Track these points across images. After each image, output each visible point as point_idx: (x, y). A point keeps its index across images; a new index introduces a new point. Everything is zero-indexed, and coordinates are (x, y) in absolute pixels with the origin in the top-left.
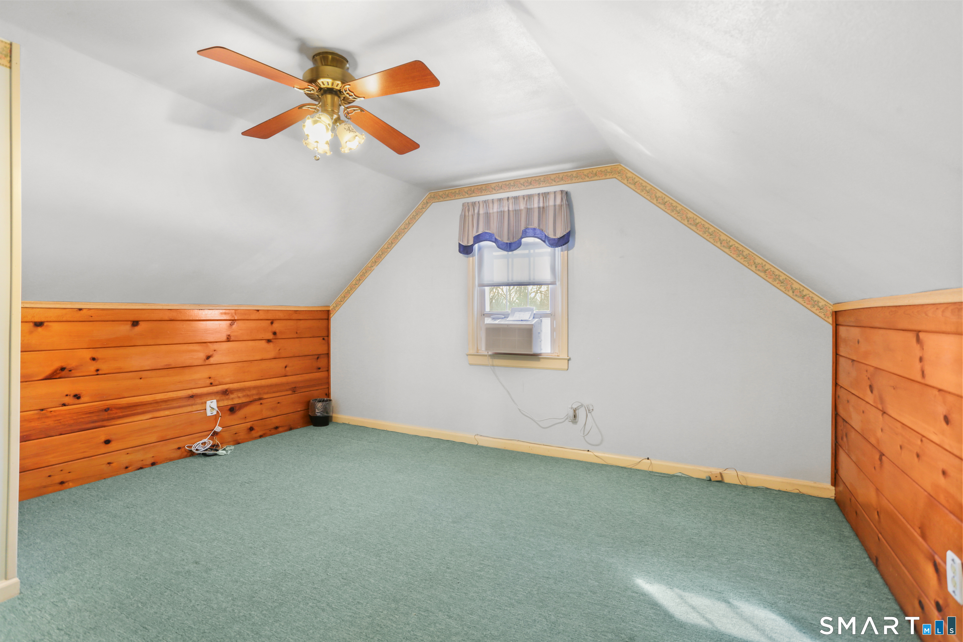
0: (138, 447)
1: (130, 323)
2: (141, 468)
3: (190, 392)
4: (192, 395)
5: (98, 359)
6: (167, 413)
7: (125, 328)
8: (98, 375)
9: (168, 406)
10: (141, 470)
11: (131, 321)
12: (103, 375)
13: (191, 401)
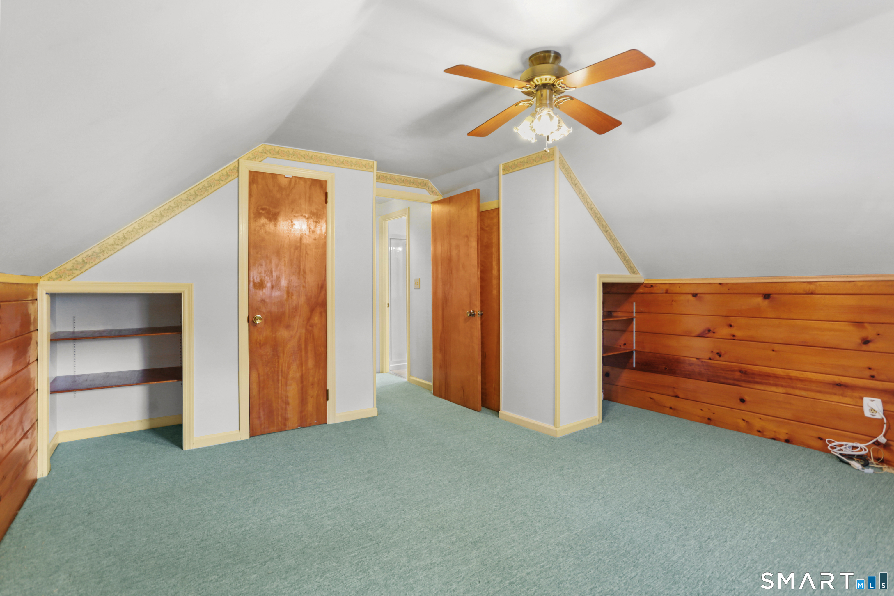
0: (771, 418)
1: (761, 295)
2: (774, 439)
3: (837, 379)
4: (839, 384)
5: (734, 326)
6: (803, 393)
7: (759, 300)
8: (734, 340)
9: (805, 387)
10: (773, 441)
11: (763, 294)
12: (739, 341)
13: (837, 390)
